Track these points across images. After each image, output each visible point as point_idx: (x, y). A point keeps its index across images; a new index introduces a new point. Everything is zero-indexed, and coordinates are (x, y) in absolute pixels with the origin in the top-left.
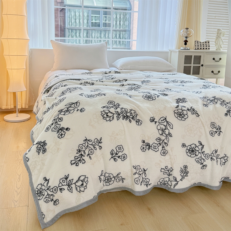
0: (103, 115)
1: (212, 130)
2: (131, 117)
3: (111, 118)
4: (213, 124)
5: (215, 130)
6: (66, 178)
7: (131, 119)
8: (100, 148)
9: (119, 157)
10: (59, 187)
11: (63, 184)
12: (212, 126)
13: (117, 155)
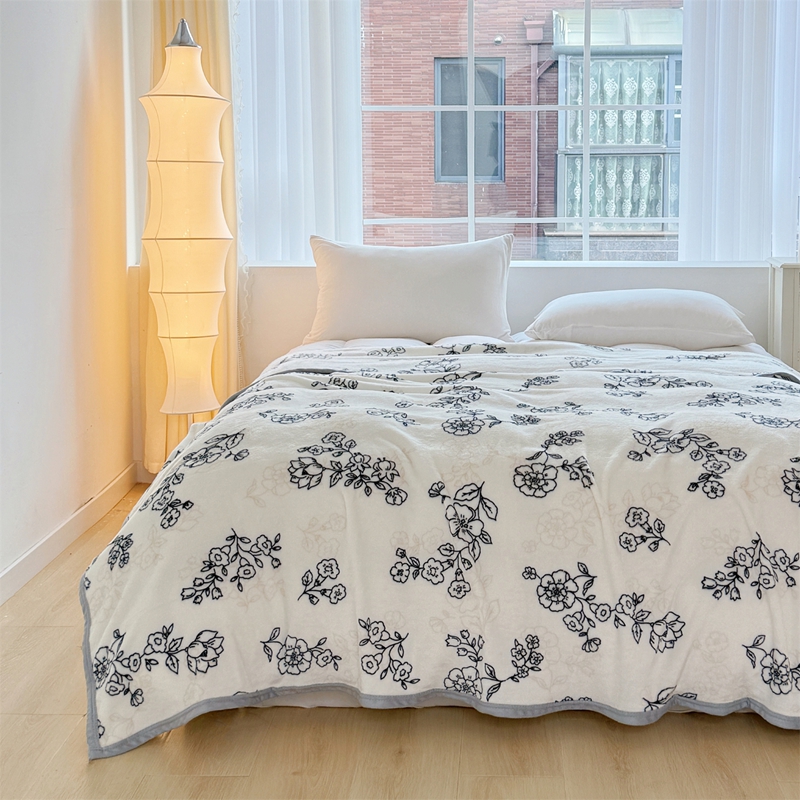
0: (292, 470)
1: (629, 531)
2: (376, 479)
3: (315, 479)
4: (635, 515)
5: (639, 531)
6: (166, 634)
7: (372, 485)
8: (276, 564)
9: (323, 592)
10: (145, 657)
11: (157, 648)
12: (630, 520)
13: (319, 586)
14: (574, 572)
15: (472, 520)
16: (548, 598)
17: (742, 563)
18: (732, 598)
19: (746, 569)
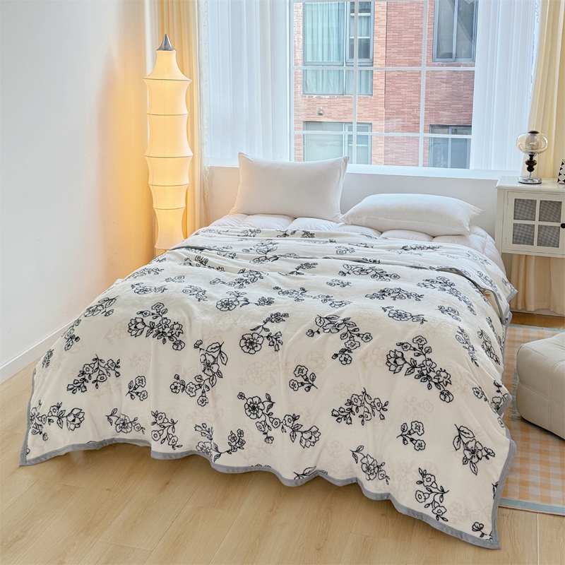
0: (130, 325)
1: (295, 379)
2: (169, 335)
3: (140, 331)
4: (300, 370)
5: (301, 380)
6: (59, 407)
7: (167, 338)
8: (117, 375)
9: (137, 393)
10: (48, 417)
11: (54, 414)
12: (296, 372)
13: (136, 390)
14: (264, 399)
15: (213, 364)
16: (250, 411)
17: (355, 403)
18: (347, 423)
19: (357, 408)
